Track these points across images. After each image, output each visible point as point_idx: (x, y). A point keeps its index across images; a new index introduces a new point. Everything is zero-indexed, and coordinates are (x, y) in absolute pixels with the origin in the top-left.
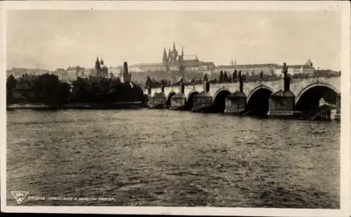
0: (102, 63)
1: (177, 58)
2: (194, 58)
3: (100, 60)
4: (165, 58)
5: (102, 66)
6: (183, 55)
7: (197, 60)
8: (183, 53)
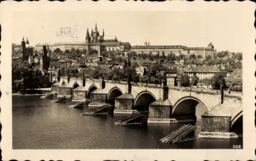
0: (28, 43)
1: (99, 38)
2: (113, 38)
3: (25, 41)
4: (88, 38)
5: (27, 46)
6: (103, 36)
7: (116, 40)
8: (103, 33)
